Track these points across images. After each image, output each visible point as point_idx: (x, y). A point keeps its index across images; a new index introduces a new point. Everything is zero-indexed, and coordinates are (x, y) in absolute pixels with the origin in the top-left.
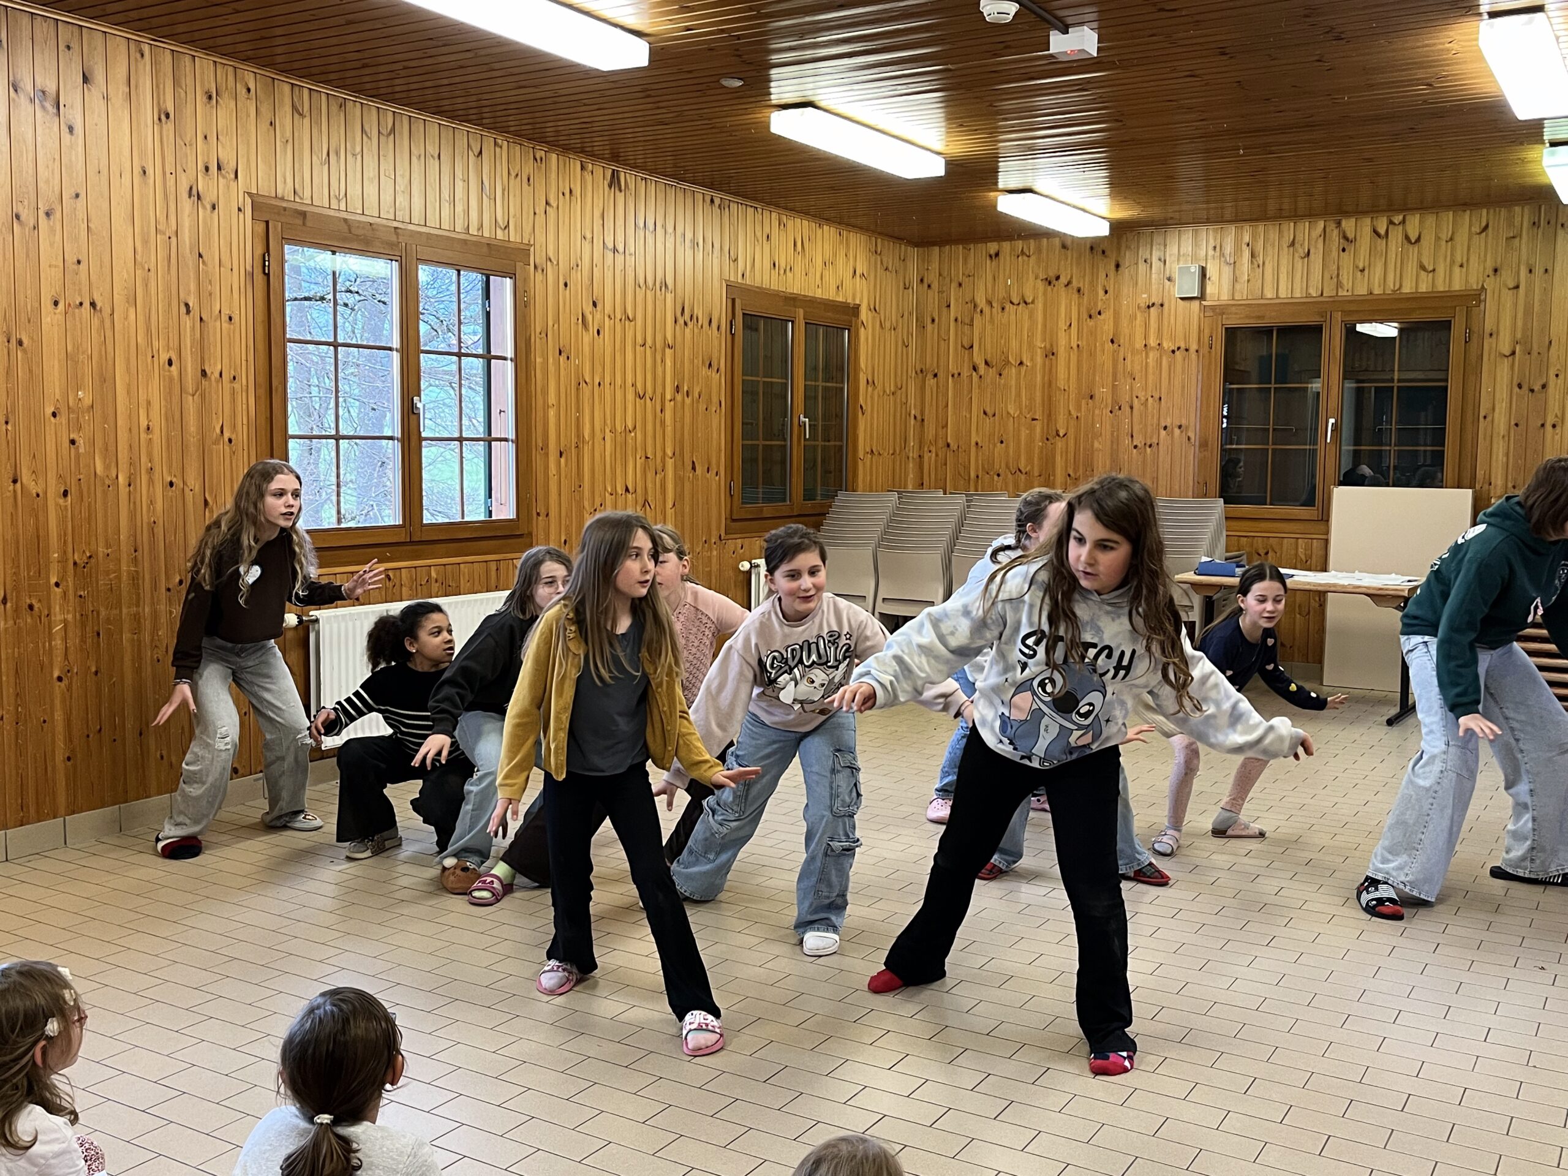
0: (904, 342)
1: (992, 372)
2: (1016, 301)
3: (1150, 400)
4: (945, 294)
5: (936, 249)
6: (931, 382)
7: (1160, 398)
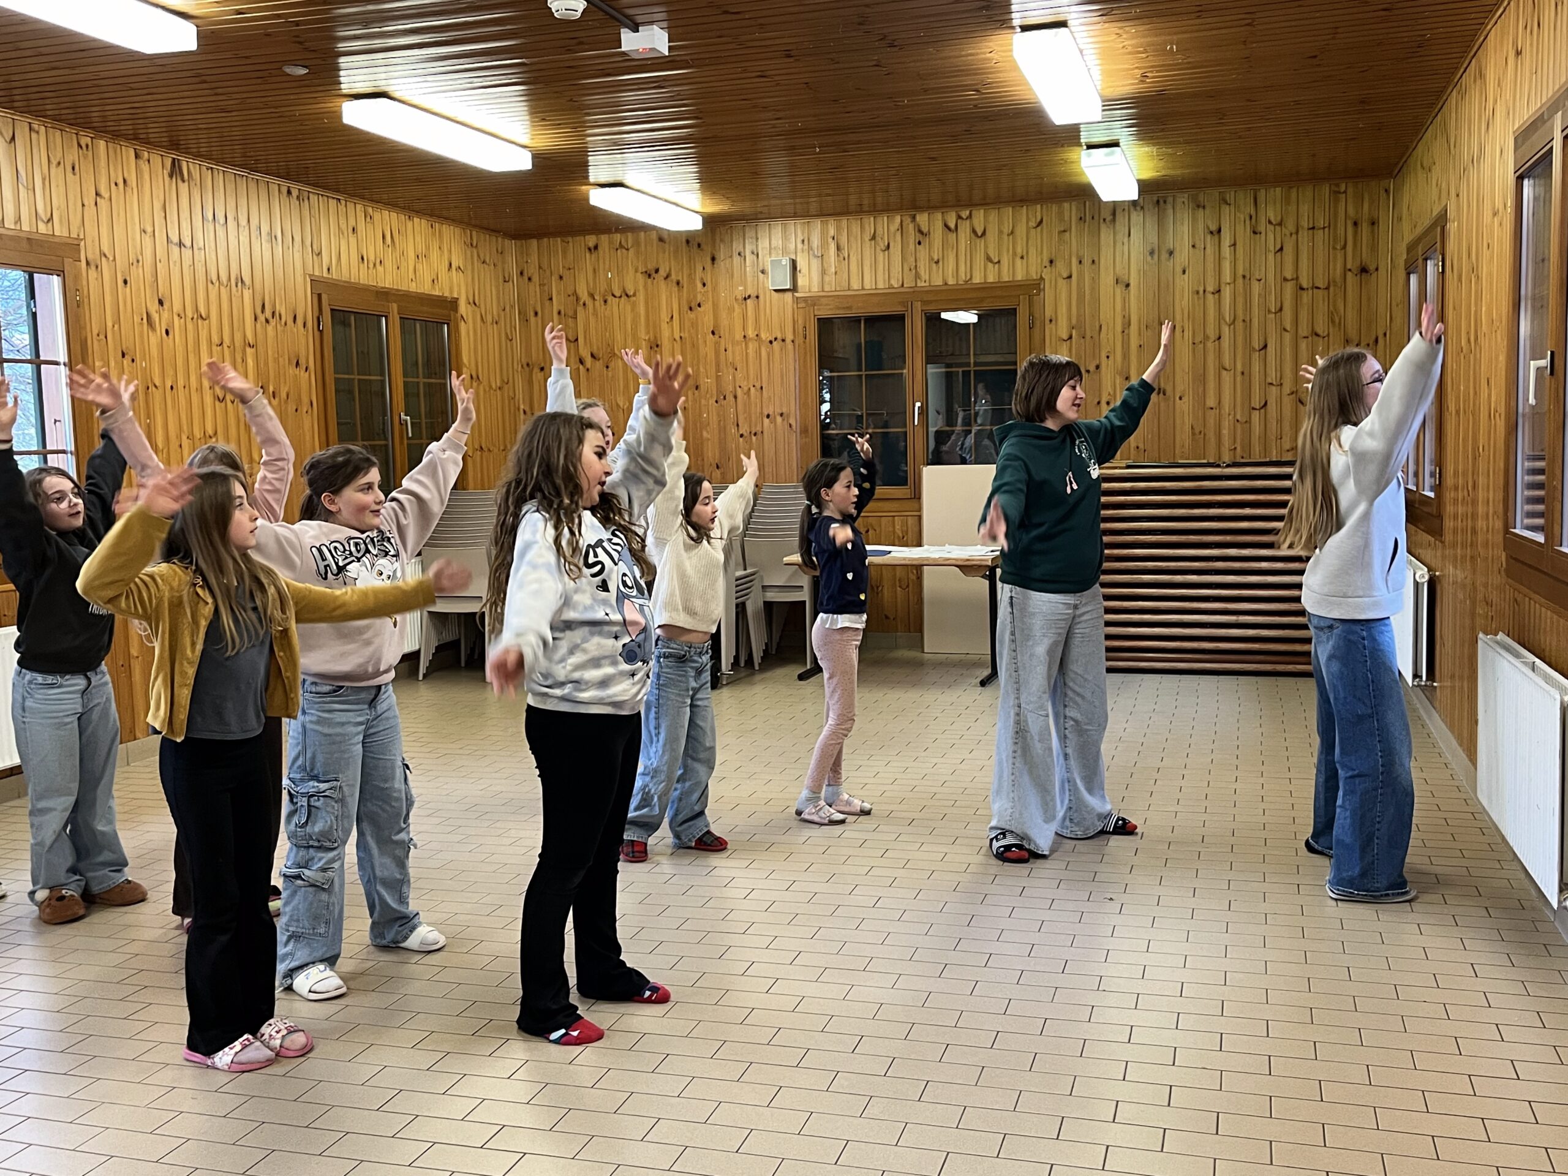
0: (507, 335)
1: (599, 365)
2: (618, 295)
3: (753, 389)
4: (546, 288)
5: (534, 242)
6: (537, 376)
7: (762, 388)
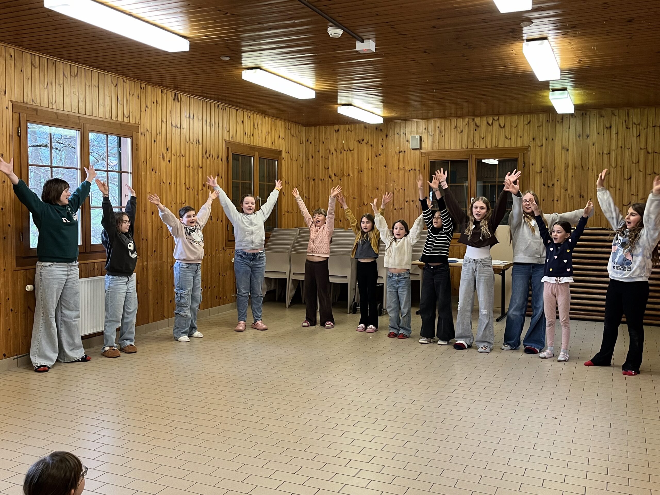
0: (300, 166)
1: (337, 178)
2: (346, 150)
3: (401, 190)
4: (317, 146)
5: (313, 128)
6: (312, 182)
7: (405, 190)
